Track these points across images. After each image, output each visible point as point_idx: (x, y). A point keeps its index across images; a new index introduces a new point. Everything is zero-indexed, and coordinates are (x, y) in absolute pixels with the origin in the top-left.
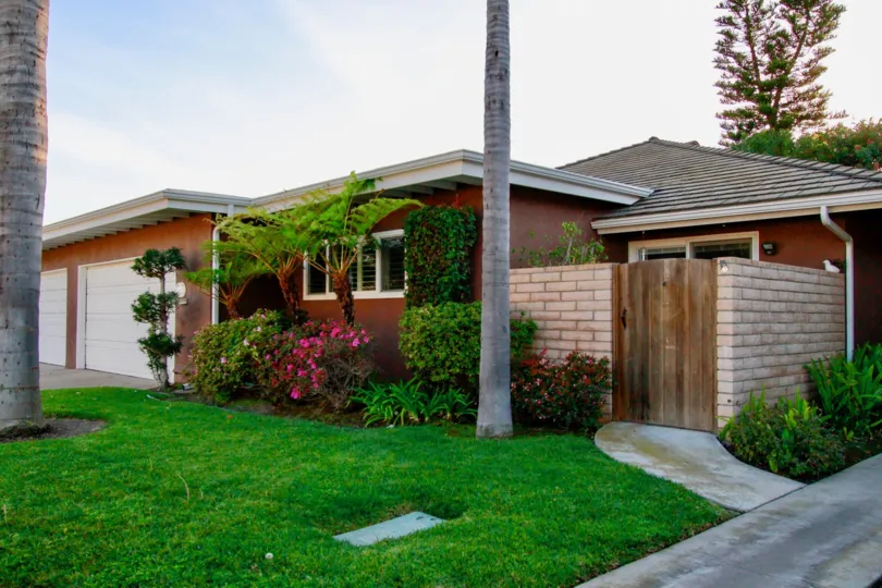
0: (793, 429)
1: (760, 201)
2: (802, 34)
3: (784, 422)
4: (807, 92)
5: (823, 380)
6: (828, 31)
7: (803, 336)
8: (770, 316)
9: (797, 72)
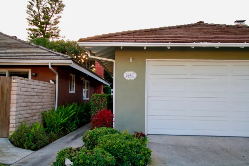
0: (33, 133)
1: (31, 59)
2: (53, 9)
3: (30, 132)
4: (54, 28)
5: (47, 117)
6: (61, 11)
7: (41, 103)
8: (30, 97)
9: (52, 21)
